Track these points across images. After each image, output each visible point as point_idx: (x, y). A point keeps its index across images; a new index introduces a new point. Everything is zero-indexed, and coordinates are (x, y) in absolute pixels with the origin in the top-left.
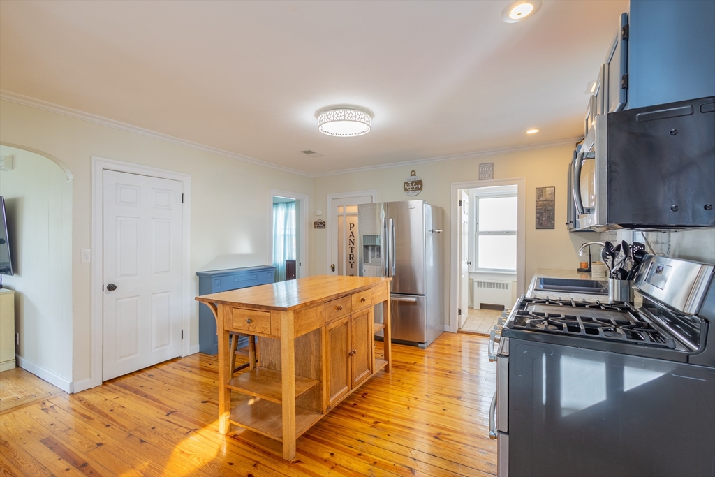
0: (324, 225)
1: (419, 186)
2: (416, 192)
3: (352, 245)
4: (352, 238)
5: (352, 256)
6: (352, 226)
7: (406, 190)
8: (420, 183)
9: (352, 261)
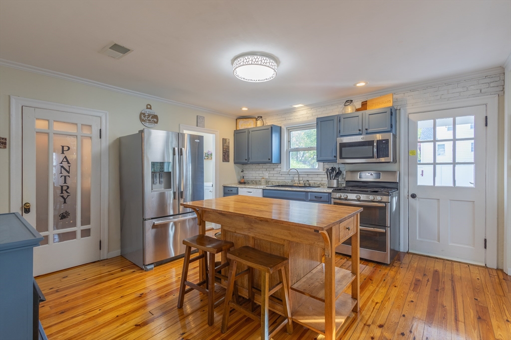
0: (5, 144)
1: (155, 120)
2: (153, 125)
3: (65, 173)
4: (65, 165)
5: (65, 188)
6: (67, 148)
7: (142, 120)
8: (156, 117)
9: (65, 195)
